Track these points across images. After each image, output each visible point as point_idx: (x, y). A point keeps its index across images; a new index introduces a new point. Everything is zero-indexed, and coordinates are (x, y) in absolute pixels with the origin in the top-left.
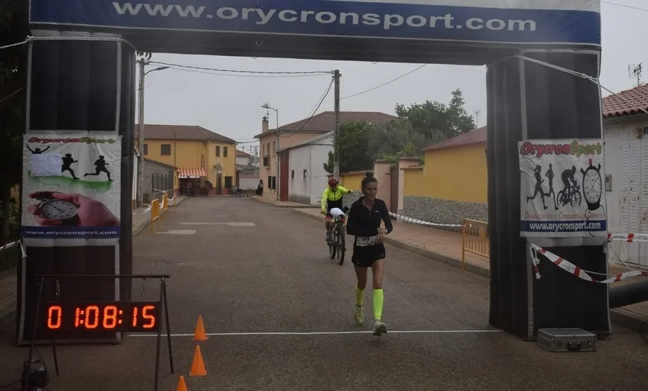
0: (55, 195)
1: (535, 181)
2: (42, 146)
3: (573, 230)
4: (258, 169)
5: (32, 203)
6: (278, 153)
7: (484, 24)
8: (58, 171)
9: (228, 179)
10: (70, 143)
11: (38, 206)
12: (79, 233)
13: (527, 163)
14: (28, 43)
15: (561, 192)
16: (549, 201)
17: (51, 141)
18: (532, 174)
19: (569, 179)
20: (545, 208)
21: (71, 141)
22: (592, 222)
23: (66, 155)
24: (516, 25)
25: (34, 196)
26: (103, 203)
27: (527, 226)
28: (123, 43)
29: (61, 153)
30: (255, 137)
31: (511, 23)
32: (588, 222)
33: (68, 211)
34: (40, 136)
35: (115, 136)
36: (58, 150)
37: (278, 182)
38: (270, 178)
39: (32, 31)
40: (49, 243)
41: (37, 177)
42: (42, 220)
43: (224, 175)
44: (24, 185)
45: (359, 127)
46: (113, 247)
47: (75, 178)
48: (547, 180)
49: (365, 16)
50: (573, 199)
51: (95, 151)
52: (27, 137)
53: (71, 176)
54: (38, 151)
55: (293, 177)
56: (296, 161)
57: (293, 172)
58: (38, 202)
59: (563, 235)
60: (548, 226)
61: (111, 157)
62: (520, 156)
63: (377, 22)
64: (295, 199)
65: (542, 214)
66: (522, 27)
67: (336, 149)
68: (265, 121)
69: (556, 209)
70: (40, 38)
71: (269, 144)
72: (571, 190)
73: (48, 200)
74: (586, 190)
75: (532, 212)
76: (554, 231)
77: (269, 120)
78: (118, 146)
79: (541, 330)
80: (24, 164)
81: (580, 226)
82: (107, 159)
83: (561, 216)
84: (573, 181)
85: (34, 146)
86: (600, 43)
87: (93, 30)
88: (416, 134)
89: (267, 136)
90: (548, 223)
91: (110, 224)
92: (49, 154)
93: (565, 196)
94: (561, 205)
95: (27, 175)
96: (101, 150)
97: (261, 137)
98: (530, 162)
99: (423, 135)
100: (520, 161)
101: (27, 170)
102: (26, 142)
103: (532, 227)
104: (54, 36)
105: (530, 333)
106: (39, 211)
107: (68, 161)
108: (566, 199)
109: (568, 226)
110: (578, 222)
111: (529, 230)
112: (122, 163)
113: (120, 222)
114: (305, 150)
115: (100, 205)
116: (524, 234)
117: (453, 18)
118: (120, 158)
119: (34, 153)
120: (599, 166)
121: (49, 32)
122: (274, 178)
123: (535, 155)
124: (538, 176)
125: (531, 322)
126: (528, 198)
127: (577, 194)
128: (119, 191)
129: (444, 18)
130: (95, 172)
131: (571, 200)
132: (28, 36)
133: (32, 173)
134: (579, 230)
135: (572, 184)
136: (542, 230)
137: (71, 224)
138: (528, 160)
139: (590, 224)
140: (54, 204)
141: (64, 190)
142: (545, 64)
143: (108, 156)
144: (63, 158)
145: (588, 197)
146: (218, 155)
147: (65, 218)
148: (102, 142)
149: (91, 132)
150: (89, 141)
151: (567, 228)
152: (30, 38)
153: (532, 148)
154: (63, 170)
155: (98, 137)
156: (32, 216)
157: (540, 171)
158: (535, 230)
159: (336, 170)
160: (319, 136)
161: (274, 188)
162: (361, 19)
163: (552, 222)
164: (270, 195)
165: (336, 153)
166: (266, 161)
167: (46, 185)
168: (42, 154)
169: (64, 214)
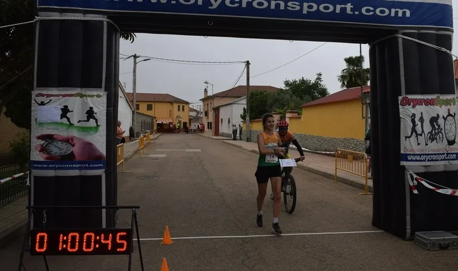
0: (55, 136)
1: (411, 125)
2: (46, 100)
3: (438, 160)
4: (202, 118)
5: (38, 143)
6: (213, 109)
7: (374, 11)
8: (58, 119)
9: (185, 124)
10: (67, 97)
11: (42, 145)
12: (74, 166)
13: (405, 112)
14: (36, 22)
15: (429, 133)
16: (422, 139)
17: (52, 95)
18: (409, 120)
19: (435, 123)
20: (419, 144)
21: (68, 95)
22: (450, 154)
23: (64, 106)
24: (397, 13)
25: (39, 138)
26: (92, 142)
27: (405, 157)
28: (108, 22)
29: (60, 105)
30: (200, 100)
31: (393, 11)
32: (448, 154)
33: (65, 149)
34: (45, 92)
35: (102, 93)
36: (58, 103)
37: (213, 125)
38: (208, 123)
39: (39, 13)
40: (51, 173)
41: (42, 123)
42: (45, 156)
43: (182, 121)
44: (32, 130)
45: (261, 93)
46: (100, 177)
47: (71, 124)
48: (419, 124)
49: (290, 4)
50: (438, 138)
51: (86, 103)
52: (34, 93)
53: (68, 123)
54: (42, 104)
55: (222, 122)
56: (223, 113)
57: (222, 119)
58: (43, 142)
59: (432, 163)
60: (420, 157)
61: (99, 108)
62: (400, 107)
63: (298, 8)
64: (223, 135)
65: (416, 149)
66: (400, 15)
67: (247, 106)
68: (206, 91)
69: (426, 145)
70: (45, 18)
71: (208, 104)
72: (436, 131)
73: (50, 141)
74: (446, 131)
75: (409, 148)
76: (425, 161)
77: (208, 90)
78: (104, 100)
79: (417, 233)
80: (32, 114)
81: (443, 157)
82: (95, 110)
83: (430, 150)
84: (437, 125)
85: (40, 99)
86: (452, 27)
87: (85, 12)
88: (295, 97)
89: (206, 99)
90: (420, 155)
91: (98, 158)
92: (51, 106)
93: (432, 135)
94: (429, 142)
95: (35, 122)
96: (91, 103)
97: (203, 100)
98: (408, 111)
99: (298, 99)
100: (400, 110)
101: (35, 118)
102: (33, 96)
103: (409, 158)
104: (56, 16)
105: (408, 235)
106: (43, 149)
107: (65, 111)
108: (432, 138)
109: (434, 157)
110: (441, 154)
111: (407, 160)
112: (107, 113)
113: (105, 157)
114: (229, 108)
115: (90, 144)
116: (403, 163)
117: (352, 7)
118: (105, 109)
119: (39, 105)
120: (455, 114)
121: (51, 13)
122: (211, 123)
123: (411, 106)
124: (413, 121)
125: (408, 227)
126: (406, 137)
127: (440, 134)
128: (105, 133)
129: (346, 6)
130: (86, 119)
131: (437, 139)
132: (36, 17)
133: (38, 120)
134: (441, 160)
135: (437, 127)
136: (416, 161)
137: (68, 159)
138: (406, 110)
139: (449, 155)
140: (55, 143)
141: (63, 133)
142: (417, 40)
143: (96, 107)
144: (61, 109)
145: (447, 136)
146: (179, 110)
147: (63, 154)
148: (92, 96)
149: (84, 89)
150: (82, 96)
151: (434, 159)
152: (37, 18)
153: (409, 101)
154: (61, 118)
155: (89, 93)
156: (38, 153)
157: (415, 118)
158: (412, 160)
159: (248, 118)
160: (237, 99)
161: (211, 129)
162: (286, 6)
163: (424, 155)
164: (208, 133)
165: (248, 109)
166: (206, 114)
167: (48, 129)
168: (46, 106)
169: (62, 151)
